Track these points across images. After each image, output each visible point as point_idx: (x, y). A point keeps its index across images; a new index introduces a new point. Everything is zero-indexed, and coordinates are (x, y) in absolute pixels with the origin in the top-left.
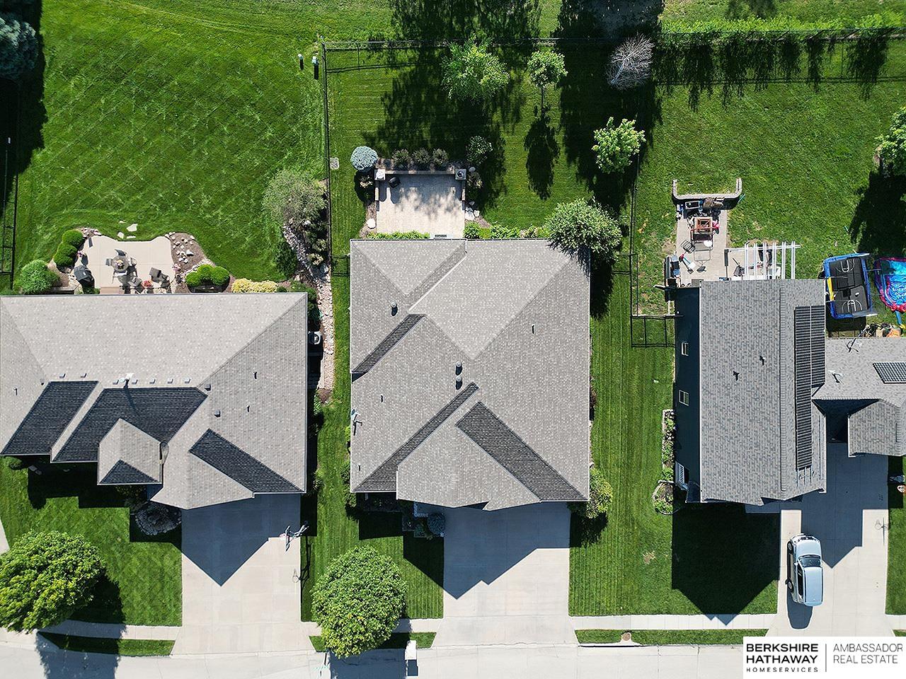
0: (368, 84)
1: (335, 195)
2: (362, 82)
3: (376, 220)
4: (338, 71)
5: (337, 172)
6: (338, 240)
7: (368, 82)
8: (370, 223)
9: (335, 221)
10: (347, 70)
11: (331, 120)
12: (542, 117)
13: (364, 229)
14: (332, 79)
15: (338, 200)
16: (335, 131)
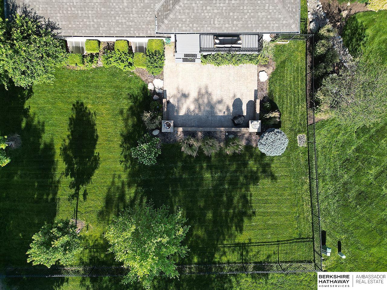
0: (269, 225)
1: (302, 107)
2: (275, 227)
3: (258, 80)
4: (300, 239)
5: (299, 132)
6: (299, 59)
7: (268, 227)
8: (264, 77)
9: (302, 79)
10: (290, 241)
11: (306, 187)
12: (78, 189)
13: (270, 70)
14: (307, 230)
15: (298, 102)
16: (302, 174)
